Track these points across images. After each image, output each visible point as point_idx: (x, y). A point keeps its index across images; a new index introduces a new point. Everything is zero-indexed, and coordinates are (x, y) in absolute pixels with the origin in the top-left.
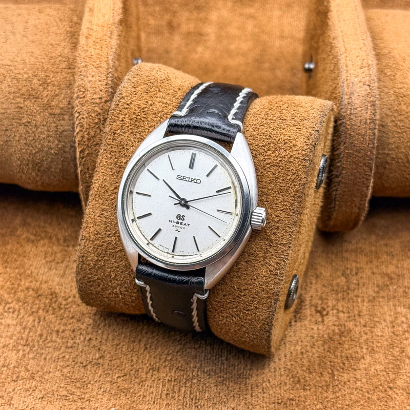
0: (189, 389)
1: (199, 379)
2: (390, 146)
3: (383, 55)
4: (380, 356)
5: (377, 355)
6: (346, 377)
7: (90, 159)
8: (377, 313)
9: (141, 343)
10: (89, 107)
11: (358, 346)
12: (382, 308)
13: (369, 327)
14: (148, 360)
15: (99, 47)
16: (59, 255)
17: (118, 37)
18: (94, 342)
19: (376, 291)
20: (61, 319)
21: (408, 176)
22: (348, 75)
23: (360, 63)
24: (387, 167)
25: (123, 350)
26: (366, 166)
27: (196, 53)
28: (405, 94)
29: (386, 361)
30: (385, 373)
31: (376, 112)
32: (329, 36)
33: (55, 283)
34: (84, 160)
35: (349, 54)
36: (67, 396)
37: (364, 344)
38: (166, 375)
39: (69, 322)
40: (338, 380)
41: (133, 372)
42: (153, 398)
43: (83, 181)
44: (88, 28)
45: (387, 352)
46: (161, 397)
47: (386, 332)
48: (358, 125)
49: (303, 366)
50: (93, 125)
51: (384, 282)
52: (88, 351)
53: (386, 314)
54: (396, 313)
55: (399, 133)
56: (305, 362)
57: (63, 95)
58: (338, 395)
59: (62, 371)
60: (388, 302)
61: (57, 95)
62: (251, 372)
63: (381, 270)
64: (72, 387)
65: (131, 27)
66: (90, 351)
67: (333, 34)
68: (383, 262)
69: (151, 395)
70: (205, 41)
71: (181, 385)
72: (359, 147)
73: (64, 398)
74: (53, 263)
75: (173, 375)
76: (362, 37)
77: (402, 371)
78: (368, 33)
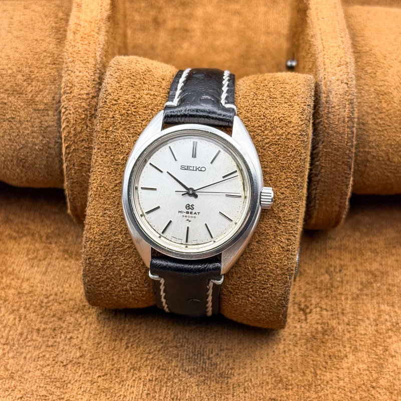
0: (170, 389)
1: (180, 378)
2: (371, 144)
3: (364, 52)
4: (363, 355)
5: (360, 354)
6: (328, 376)
7: (76, 155)
8: (360, 311)
9: (123, 341)
10: (76, 102)
11: (341, 344)
12: (365, 305)
13: (353, 325)
14: (129, 359)
15: (86, 42)
16: (41, 252)
17: (106, 33)
18: (75, 340)
19: (359, 288)
20: (43, 317)
21: (389, 174)
22: (326, 73)
23: (337, 61)
24: (368, 164)
25: (104, 349)
26: (346, 165)
27: (182, 48)
28: (385, 91)
29: (369, 360)
30: (367, 372)
31: (354, 110)
32: (308, 34)
33: (37, 281)
34: (70, 155)
35: (327, 52)
36: (46, 396)
37: (347, 343)
38: (147, 375)
39: (50, 320)
40: (321, 379)
41: (114, 371)
42: (133, 398)
43: (68, 177)
44: (75, 24)
45: (370, 351)
46: (141, 397)
47: (370, 330)
48: (337, 123)
49: (285, 365)
50: (80, 121)
51: (368, 279)
52: (69, 350)
53: (369, 311)
54: (380, 311)
55: (379, 131)
56: (287, 361)
57: (47, 91)
58: (320, 394)
59: (41, 371)
60: (372, 300)
61: (41, 91)
62: (233, 371)
63: (365, 267)
64: (52, 387)
65: (118, 24)
66: (71, 350)
67: (312, 32)
68: (367, 259)
69: (132, 394)
70: (191, 37)
71: (162, 384)
72: (338, 145)
73: (44, 398)
74: (35, 260)
75: (154, 375)
76: (340, 34)
77: (385, 370)
78: (347, 30)
